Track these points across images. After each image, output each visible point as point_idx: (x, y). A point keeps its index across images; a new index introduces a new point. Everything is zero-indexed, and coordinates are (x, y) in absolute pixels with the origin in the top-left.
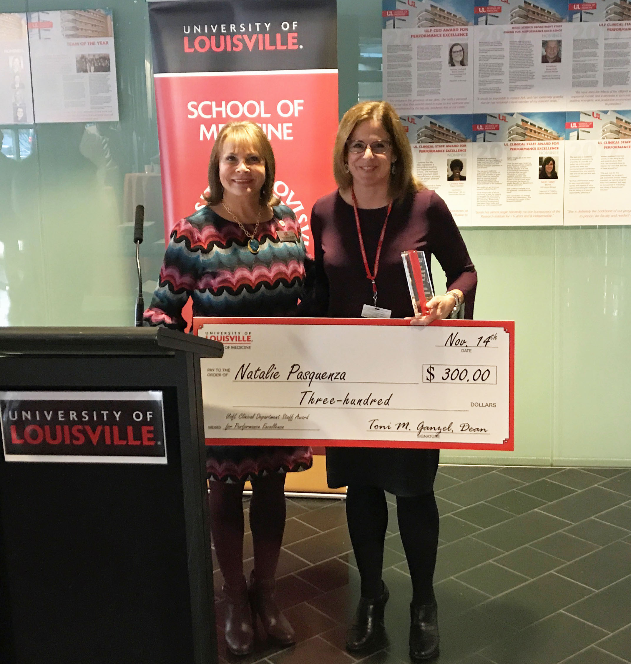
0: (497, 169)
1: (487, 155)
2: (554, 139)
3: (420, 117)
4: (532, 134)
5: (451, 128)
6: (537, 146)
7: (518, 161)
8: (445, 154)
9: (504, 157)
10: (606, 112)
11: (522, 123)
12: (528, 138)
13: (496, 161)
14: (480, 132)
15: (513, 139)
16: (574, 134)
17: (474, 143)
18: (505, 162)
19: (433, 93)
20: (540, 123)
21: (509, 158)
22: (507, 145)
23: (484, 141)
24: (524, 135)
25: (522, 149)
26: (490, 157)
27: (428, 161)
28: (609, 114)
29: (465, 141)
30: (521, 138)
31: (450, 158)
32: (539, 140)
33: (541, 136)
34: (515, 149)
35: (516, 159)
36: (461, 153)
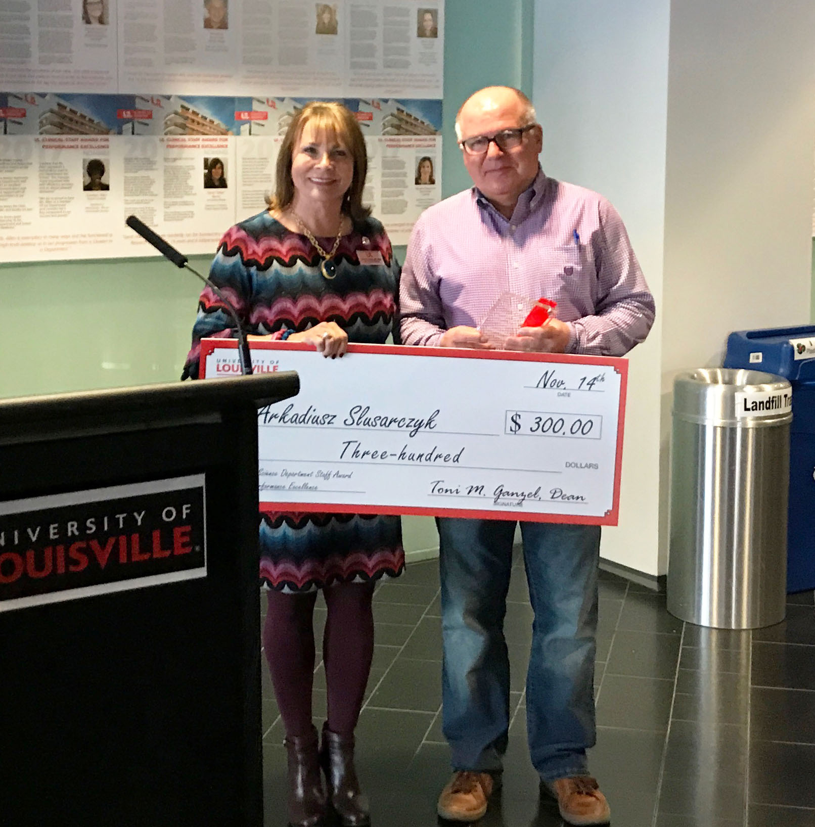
0: (151, 174)
1: (138, 154)
2: (223, 134)
3: (43, 95)
4: (195, 127)
5: (88, 113)
6: (200, 143)
7: (179, 163)
8: (81, 151)
9: (159, 159)
10: (282, 99)
11: (182, 111)
12: (190, 131)
13: (149, 164)
14: (127, 121)
15: (171, 133)
16: (245, 128)
17: (119, 136)
18: (160, 164)
19: (61, 61)
20: (205, 111)
21: (166, 160)
22: (162, 140)
23: (133, 133)
24: (183, 127)
25: (182, 147)
26: (142, 157)
27: (56, 162)
28: (285, 102)
29: (107, 133)
30: (180, 130)
31: (86, 157)
32: (204, 134)
33: (205, 129)
34: (173, 147)
35: (175, 160)
36: (102, 150)
